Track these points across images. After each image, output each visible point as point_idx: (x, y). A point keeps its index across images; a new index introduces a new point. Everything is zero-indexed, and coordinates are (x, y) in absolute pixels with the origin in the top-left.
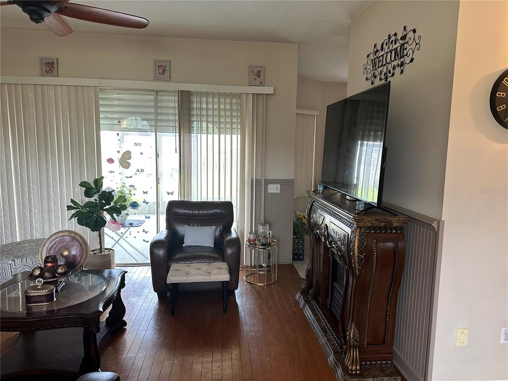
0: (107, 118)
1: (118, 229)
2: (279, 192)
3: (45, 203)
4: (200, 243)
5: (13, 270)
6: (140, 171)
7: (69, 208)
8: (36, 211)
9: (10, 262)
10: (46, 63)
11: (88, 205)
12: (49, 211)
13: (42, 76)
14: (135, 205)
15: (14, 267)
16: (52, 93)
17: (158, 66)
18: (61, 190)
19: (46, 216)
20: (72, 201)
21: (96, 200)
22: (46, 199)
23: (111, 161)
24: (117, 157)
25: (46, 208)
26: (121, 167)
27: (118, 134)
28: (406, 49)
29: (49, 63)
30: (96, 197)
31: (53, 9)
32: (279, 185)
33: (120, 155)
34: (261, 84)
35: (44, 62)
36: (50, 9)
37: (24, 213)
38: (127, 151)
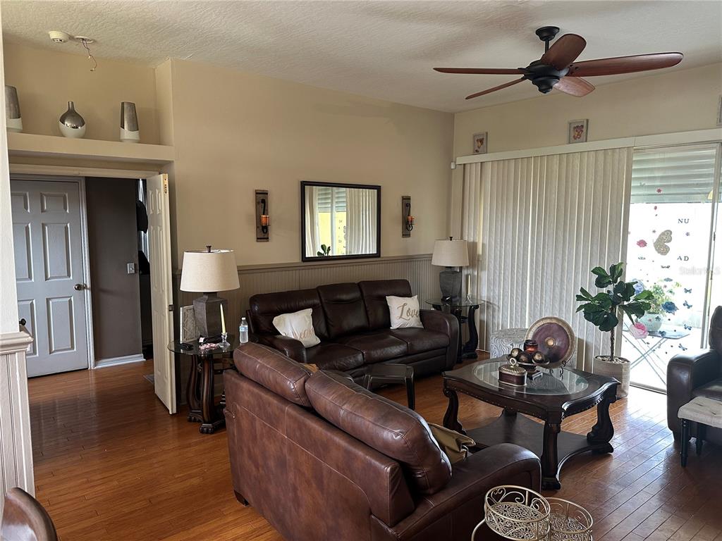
0: (642, 186)
1: (643, 336)
3: (557, 290)
6: (683, 259)
7: (579, 298)
8: (548, 298)
10: (575, 128)
11: (600, 296)
12: (561, 300)
13: (570, 143)
14: (670, 307)
16: (577, 162)
18: (575, 277)
19: (557, 305)
20: (582, 290)
21: (609, 292)
22: (559, 285)
23: (642, 243)
24: (651, 239)
25: (558, 297)
26: (656, 252)
27: (655, 208)
29: (577, 127)
30: (611, 287)
31: (564, 73)
33: (656, 236)
35: (573, 126)
36: (558, 74)
37: (535, 299)
38: (666, 231)
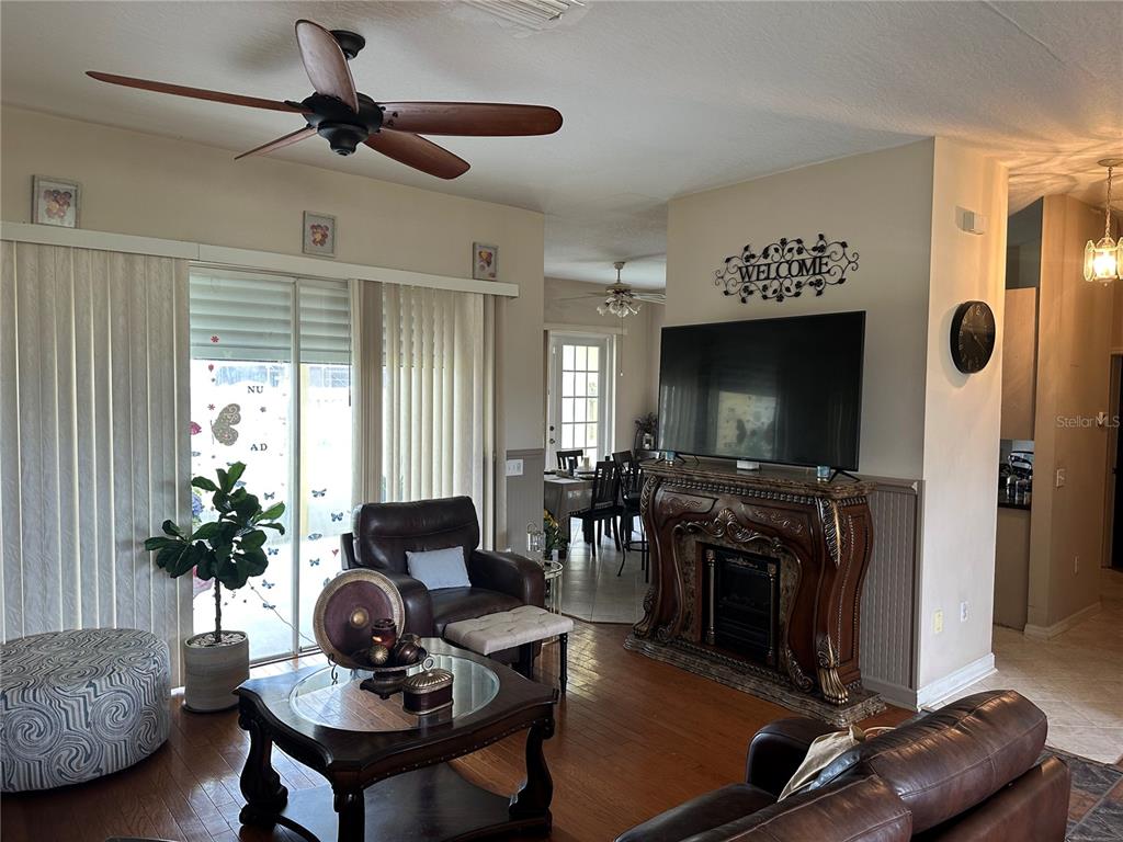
0: (198, 330)
2: (521, 473)
4: (448, 583)
5: (89, 709)
6: (259, 448)
9: (83, 689)
10: (49, 192)
11: (205, 530)
15: (94, 700)
17: (313, 227)
26: (216, 441)
27: (211, 368)
28: (826, 264)
32: (521, 461)
33: (215, 415)
34: (493, 277)
38: (230, 406)
